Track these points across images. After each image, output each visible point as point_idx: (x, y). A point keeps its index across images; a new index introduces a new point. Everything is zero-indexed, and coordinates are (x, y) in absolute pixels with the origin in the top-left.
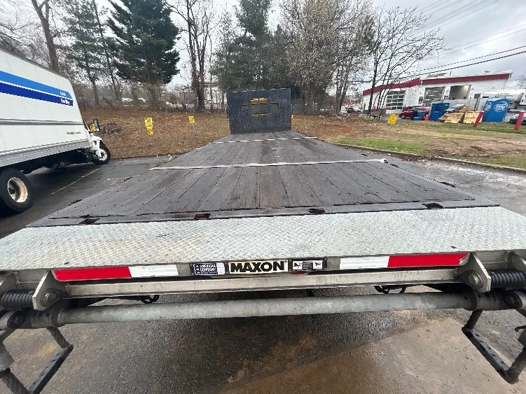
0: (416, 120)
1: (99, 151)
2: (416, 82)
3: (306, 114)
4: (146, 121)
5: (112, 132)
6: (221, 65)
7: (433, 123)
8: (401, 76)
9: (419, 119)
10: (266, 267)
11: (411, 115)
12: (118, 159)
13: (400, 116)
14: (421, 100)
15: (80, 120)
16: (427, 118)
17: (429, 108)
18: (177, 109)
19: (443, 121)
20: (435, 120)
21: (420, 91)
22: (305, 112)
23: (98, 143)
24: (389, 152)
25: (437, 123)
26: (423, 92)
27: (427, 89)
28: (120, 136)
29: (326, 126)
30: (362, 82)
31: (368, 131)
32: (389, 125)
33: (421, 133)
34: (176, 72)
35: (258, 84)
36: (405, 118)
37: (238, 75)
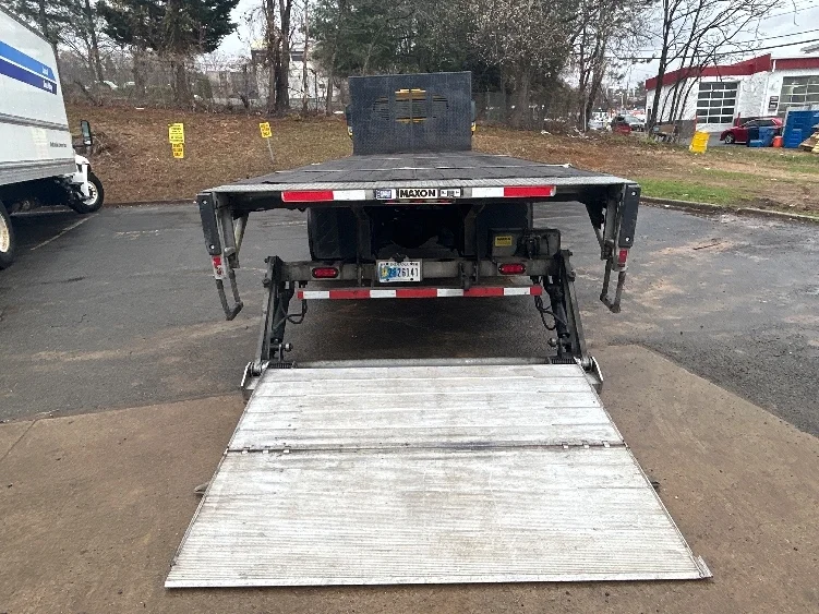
0: (755, 146)
1: (87, 187)
2: (762, 64)
3: (511, 127)
4: (171, 130)
5: (100, 152)
6: (327, 16)
7: (787, 153)
8: (720, 50)
9: (763, 145)
10: (424, 193)
11: (746, 135)
12: (116, 206)
13: (724, 135)
14: (773, 102)
15: (64, 121)
16: (778, 143)
17: (783, 122)
18: (230, 107)
19: (808, 149)
20: (795, 147)
21: (772, 84)
22: (507, 123)
23: (85, 168)
24: (668, 203)
25: (795, 154)
26: (779, 85)
27: (787, 80)
28: (116, 160)
29: (551, 151)
30: (634, 60)
31: (640, 165)
32: (691, 154)
33: (750, 170)
34: (227, 28)
35: (407, 59)
36: (733, 142)
37: (363, 39)
